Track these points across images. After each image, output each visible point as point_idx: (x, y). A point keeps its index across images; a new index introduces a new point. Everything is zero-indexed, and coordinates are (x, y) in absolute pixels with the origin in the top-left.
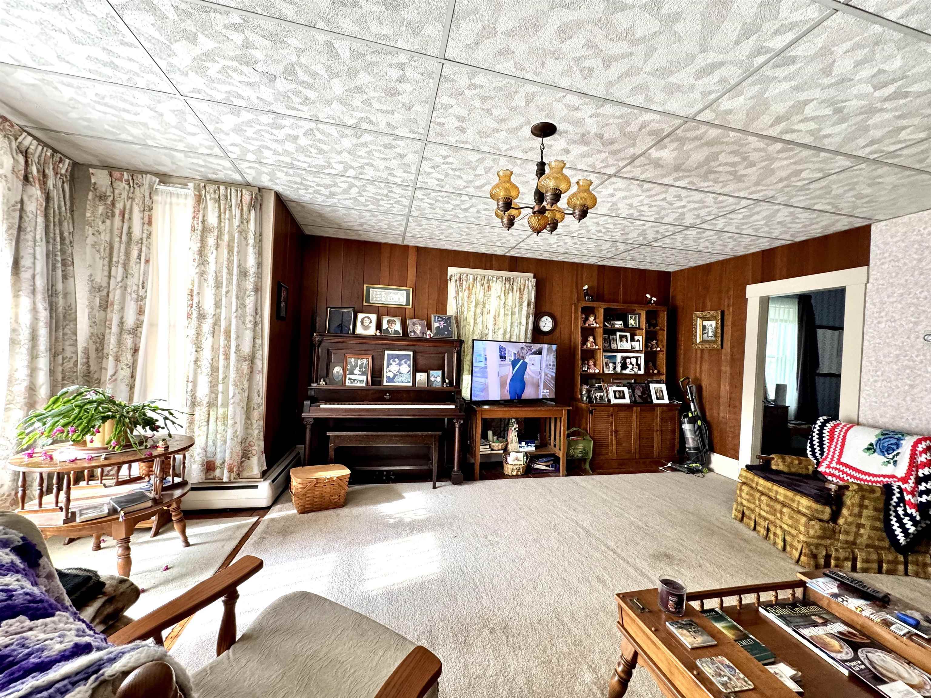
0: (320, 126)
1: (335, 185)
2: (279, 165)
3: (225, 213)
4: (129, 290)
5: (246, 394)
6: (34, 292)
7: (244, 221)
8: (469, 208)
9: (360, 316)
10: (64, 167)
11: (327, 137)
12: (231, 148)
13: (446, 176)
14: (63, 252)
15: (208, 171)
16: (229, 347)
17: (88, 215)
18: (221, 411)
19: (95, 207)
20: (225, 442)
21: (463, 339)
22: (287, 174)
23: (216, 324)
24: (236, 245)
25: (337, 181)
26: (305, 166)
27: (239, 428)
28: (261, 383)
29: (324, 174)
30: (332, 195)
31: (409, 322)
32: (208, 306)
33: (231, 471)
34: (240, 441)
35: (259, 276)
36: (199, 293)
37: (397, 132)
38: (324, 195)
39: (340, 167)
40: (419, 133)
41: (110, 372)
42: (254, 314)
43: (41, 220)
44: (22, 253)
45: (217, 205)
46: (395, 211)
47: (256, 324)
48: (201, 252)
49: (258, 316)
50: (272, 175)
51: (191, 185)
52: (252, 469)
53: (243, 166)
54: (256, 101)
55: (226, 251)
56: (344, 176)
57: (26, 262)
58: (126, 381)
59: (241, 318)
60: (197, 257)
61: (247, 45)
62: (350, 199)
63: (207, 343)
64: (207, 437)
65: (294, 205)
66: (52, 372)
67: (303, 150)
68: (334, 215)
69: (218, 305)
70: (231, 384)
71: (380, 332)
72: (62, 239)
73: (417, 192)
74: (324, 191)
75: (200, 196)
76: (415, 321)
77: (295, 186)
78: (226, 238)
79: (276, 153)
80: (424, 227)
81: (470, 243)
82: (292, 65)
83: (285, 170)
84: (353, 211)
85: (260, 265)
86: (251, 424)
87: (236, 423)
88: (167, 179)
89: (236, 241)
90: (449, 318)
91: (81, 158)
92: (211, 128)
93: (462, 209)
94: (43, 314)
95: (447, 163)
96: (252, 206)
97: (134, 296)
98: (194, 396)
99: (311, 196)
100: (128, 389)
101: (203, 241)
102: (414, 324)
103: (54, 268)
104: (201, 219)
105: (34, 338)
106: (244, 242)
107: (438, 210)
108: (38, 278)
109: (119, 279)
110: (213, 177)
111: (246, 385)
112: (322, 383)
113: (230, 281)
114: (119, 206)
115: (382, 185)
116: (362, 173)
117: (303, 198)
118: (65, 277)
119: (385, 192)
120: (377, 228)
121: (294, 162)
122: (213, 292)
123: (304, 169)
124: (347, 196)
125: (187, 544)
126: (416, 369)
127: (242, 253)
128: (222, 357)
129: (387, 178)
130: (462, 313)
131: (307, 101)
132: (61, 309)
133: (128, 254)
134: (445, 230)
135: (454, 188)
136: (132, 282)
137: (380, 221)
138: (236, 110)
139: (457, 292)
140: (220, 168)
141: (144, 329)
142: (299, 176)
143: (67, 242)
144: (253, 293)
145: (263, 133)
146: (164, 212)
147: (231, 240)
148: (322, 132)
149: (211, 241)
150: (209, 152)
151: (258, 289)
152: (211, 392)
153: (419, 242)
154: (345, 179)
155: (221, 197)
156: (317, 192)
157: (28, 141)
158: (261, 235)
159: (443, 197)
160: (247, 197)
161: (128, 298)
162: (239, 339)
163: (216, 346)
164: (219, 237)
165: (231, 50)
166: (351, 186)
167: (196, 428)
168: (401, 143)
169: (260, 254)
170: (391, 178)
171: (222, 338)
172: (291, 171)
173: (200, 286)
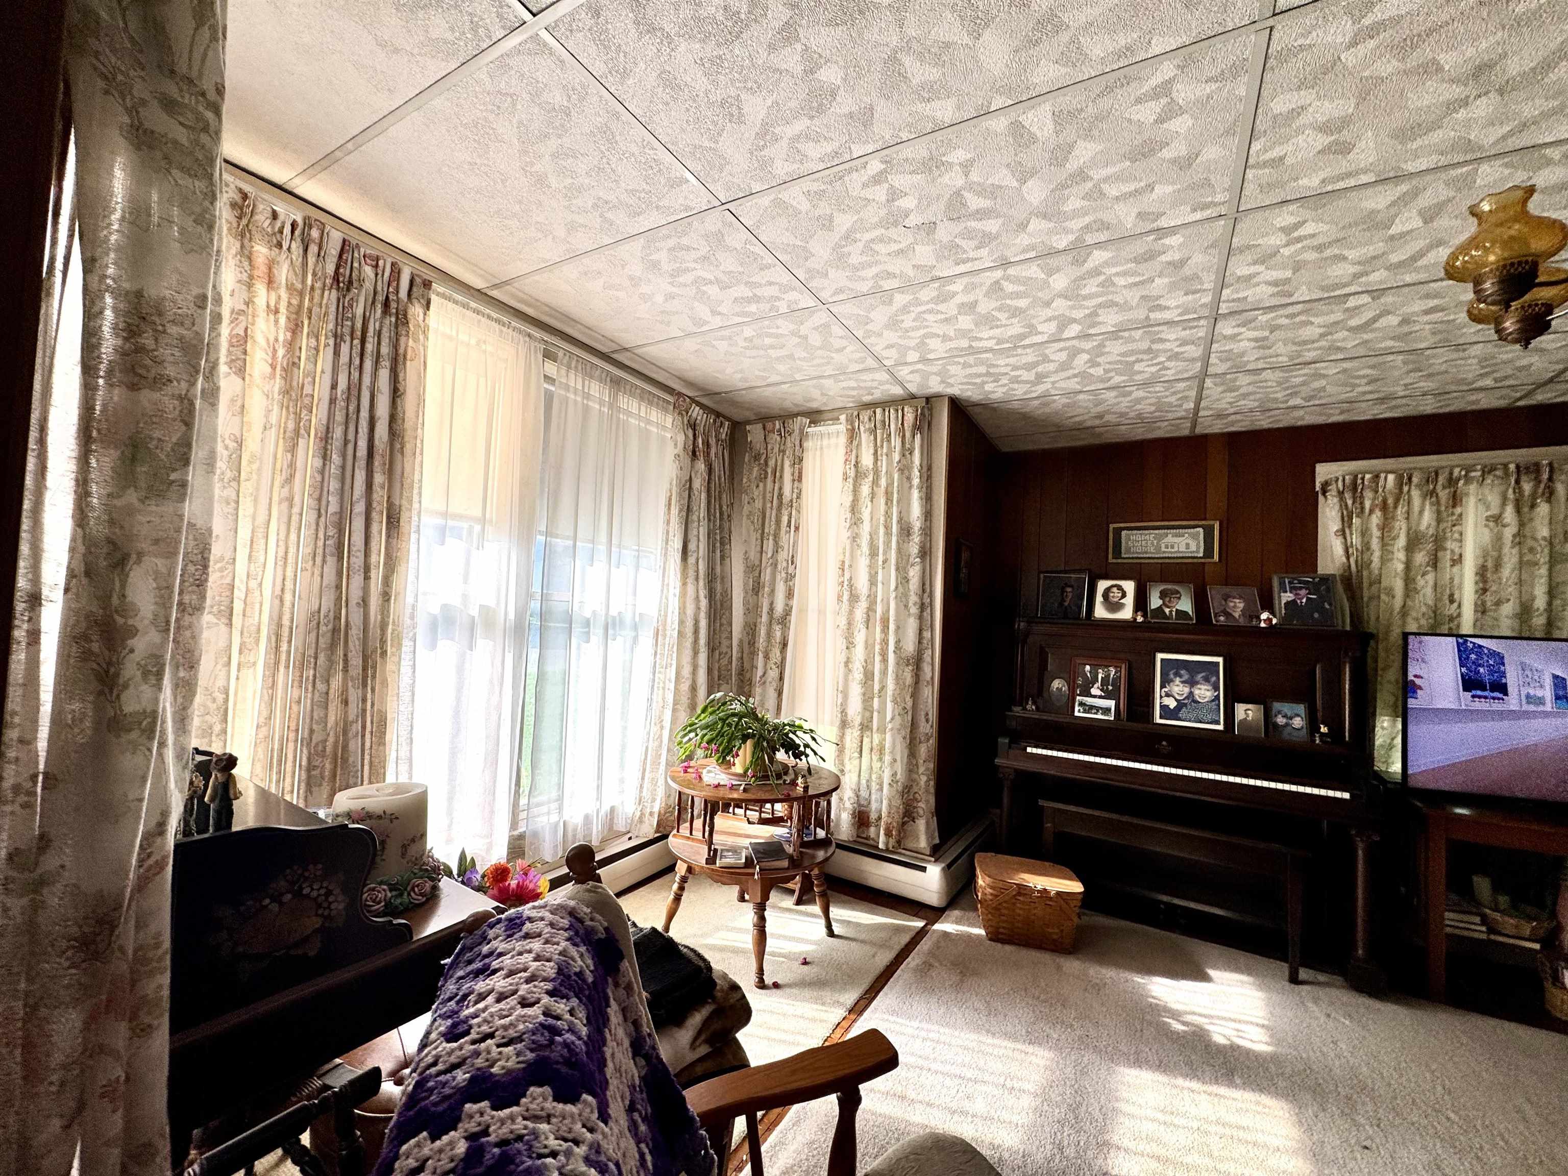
0: (1011, 271)
1: (1046, 359)
2: (952, 356)
3: (882, 446)
4: (779, 567)
5: (910, 718)
6: (697, 579)
7: (906, 452)
8: (1375, 320)
9: (1102, 585)
10: (724, 432)
11: (1024, 284)
12: (885, 353)
13: (1297, 267)
14: (721, 528)
15: (861, 392)
16: (887, 644)
17: (745, 480)
18: (876, 738)
19: (750, 471)
20: (881, 789)
21: (1372, 629)
22: (965, 365)
23: (871, 609)
24: (895, 489)
25: (1047, 351)
26: (990, 344)
27: (900, 768)
28: (930, 701)
29: (1024, 347)
30: (1040, 378)
31: (1214, 595)
32: (862, 584)
33: (888, 834)
34: (900, 789)
35: (927, 531)
36: (850, 566)
37: (1163, 223)
38: (1026, 382)
39: (1052, 327)
40: (1215, 204)
41: (760, 673)
42: (920, 592)
43: (704, 496)
44: (690, 537)
45: (872, 437)
46: (1170, 374)
47: (922, 607)
48: (854, 508)
49: (926, 595)
50: (943, 375)
51: (843, 418)
52: (917, 838)
53: (904, 373)
54: (911, 273)
55: (883, 501)
56: (1060, 340)
57: (692, 546)
58: (774, 684)
59: (902, 599)
60: (849, 515)
61: (894, 195)
62: (1075, 376)
63: (860, 637)
64: (859, 776)
65: (977, 410)
66: (710, 670)
67: (988, 321)
68: (1047, 410)
69: (873, 582)
70: (888, 699)
71: (1145, 615)
72: (721, 514)
73: (1219, 325)
74: (1026, 375)
75: (853, 429)
76: (1227, 590)
77: (978, 380)
78: (883, 482)
79: (945, 338)
80: (1242, 391)
81: (1382, 400)
82: (958, 193)
83: (961, 360)
84: (1081, 397)
85: (928, 515)
86: (917, 765)
87: (895, 760)
88: (817, 417)
89: (896, 484)
90: (1326, 579)
91: (738, 415)
92: (859, 334)
93: (1351, 329)
94: (704, 603)
95: (1299, 240)
96: (917, 428)
97: (784, 575)
98: (843, 712)
99: (1005, 389)
100: (776, 695)
101: (856, 491)
102: (1226, 597)
103: (714, 551)
104: (853, 462)
105: (696, 631)
106: (907, 485)
107: (1280, 348)
108: (700, 561)
109: (770, 555)
110: (867, 399)
111: (909, 703)
112: (1030, 706)
113: (888, 544)
114: (771, 463)
115: (1138, 334)
116: (1094, 325)
117: (993, 396)
118: (722, 558)
119: (1145, 345)
120: (1132, 414)
121: (974, 344)
122: (868, 562)
123: (991, 350)
124: (1071, 372)
125: (831, 933)
126: (1234, 695)
127: (904, 501)
128: (878, 658)
129: (1147, 318)
130: (1363, 565)
131: (986, 239)
132: (718, 596)
133: (778, 522)
134: (1304, 384)
135: (1323, 289)
136: (783, 556)
137: (1138, 401)
138: (887, 297)
139: (1346, 520)
140: (875, 384)
141: (793, 618)
142: (982, 362)
143: (725, 517)
144: (918, 560)
145: (926, 316)
146: (814, 458)
147: (890, 485)
148: (1017, 280)
149: (865, 490)
150: (861, 367)
151: (925, 553)
152: (865, 709)
153: (1233, 423)
154: (1062, 345)
155: (878, 425)
156: (1016, 380)
157: (696, 411)
158: (930, 468)
159: (1292, 316)
160: (910, 417)
161: (778, 577)
162: (900, 631)
163: (870, 642)
164: (875, 483)
165: (873, 214)
166: (1074, 353)
167: (846, 761)
168: (1174, 241)
169: (928, 498)
170: (1156, 316)
171: (878, 629)
172: (971, 359)
173: (852, 556)
